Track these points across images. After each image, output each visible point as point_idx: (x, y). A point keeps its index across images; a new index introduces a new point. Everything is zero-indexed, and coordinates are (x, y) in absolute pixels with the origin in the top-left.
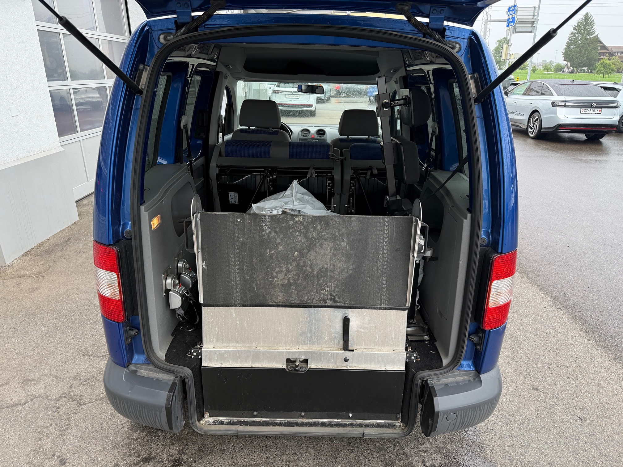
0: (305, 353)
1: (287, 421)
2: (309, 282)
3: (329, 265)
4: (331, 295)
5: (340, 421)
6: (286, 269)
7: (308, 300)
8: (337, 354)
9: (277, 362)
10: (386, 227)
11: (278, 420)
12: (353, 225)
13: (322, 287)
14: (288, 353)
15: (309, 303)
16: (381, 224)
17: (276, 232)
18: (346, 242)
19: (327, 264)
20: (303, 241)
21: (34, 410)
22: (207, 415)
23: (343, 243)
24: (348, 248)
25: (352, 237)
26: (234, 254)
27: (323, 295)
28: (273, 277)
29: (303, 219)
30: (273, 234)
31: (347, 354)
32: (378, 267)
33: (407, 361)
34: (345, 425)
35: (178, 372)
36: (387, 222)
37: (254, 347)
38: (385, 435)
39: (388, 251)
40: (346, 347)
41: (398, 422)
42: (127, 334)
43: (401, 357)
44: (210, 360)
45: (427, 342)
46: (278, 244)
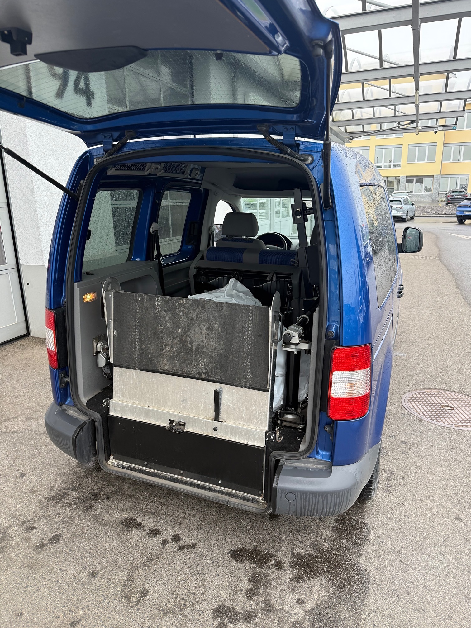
0: (184, 417)
1: (171, 476)
2: (189, 356)
3: (204, 343)
4: (205, 369)
5: (211, 485)
6: (172, 343)
7: (188, 372)
8: (209, 422)
9: (163, 422)
10: (250, 315)
11: (164, 474)
12: (223, 310)
13: (199, 361)
14: (170, 414)
15: (188, 374)
16: (246, 311)
17: (165, 311)
18: (218, 324)
19: (203, 342)
20: (185, 320)
21: (23, 438)
22: (111, 457)
23: (215, 325)
24: (219, 330)
25: (223, 321)
26: (135, 327)
27: (199, 369)
28: (162, 349)
29: (185, 302)
30: (163, 313)
31: (217, 424)
32: (243, 350)
33: (267, 439)
34: (216, 491)
35: (90, 415)
36: (251, 310)
37: (148, 406)
38: (246, 508)
39: (252, 336)
40: (217, 418)
41: (261, 499)
42: (62, 380)
43: (261, 435)
44: (115, 410)
45: (300, 430)
46: (166, 321)
